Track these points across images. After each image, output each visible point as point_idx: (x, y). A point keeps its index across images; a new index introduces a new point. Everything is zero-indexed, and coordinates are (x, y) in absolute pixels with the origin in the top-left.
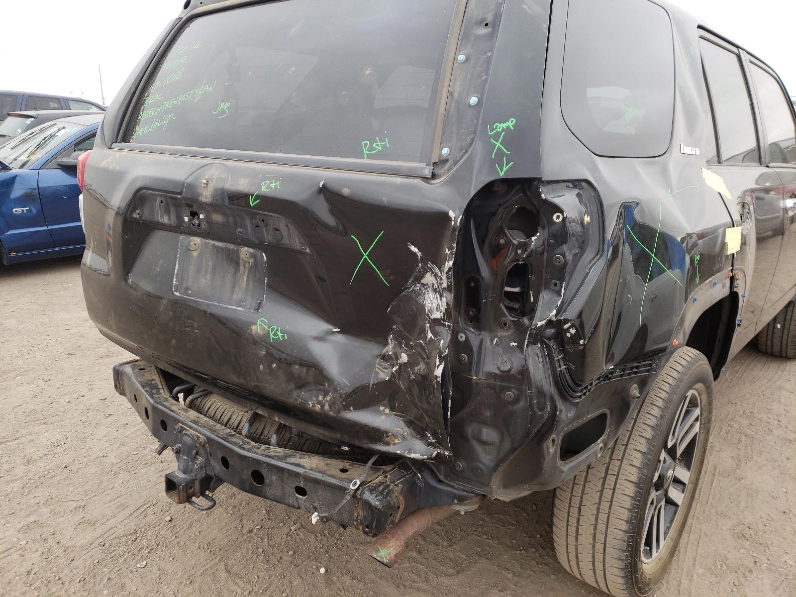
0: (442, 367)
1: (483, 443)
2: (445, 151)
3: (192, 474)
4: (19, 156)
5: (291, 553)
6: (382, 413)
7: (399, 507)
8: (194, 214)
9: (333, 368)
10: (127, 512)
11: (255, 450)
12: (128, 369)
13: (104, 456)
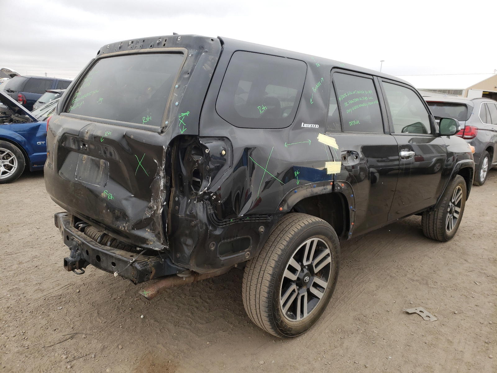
0: (162, 209)
1: (187, 245)
2: (167, 122)
3: (75, 259)
4: (43, 115)
5: (130, 309)
6: (147, 231)
7: (152, 272)
8: (84, 145)
9: (130, 212)
10: (60, 287)
11: (99, 247)
12: (61, 215)
13: (56, 263)
